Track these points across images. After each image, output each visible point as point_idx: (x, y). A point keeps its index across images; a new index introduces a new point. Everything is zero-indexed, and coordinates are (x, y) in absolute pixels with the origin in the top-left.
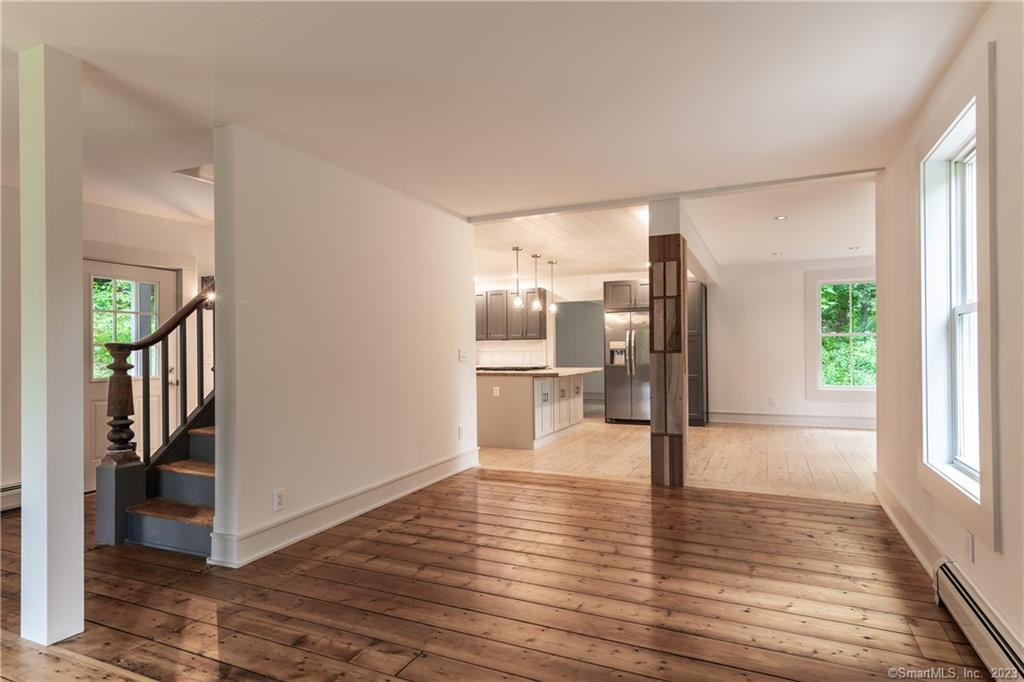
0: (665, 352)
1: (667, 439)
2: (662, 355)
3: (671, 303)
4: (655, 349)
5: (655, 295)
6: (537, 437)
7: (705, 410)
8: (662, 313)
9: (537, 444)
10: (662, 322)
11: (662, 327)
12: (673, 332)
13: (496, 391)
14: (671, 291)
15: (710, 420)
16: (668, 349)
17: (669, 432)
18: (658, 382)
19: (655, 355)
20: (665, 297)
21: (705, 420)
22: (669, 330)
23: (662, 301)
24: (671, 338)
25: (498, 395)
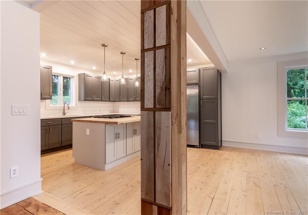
0: (154, 110)
1: (155, 208)
2: (152, 113)
3: (160, 53)
4: (145, 107)
5: (146, 47)
6: (107, 162)
7: (220, 139)
8: (152, 67)
9: (107, 167)
10: (152, 77)
11: (152, 81)
12: (162, 88)
13: (88, 132)
14: (161, 41)
15: (222, 145)
16: (157, 106)
17: (157, 201)
18: (148, 143)
19: (146, 112)
20: (155, 48)
21: (219, 145)
22: (158, 84)
23: (152, 53)
24: (160, 94)
25: (89, 134)
